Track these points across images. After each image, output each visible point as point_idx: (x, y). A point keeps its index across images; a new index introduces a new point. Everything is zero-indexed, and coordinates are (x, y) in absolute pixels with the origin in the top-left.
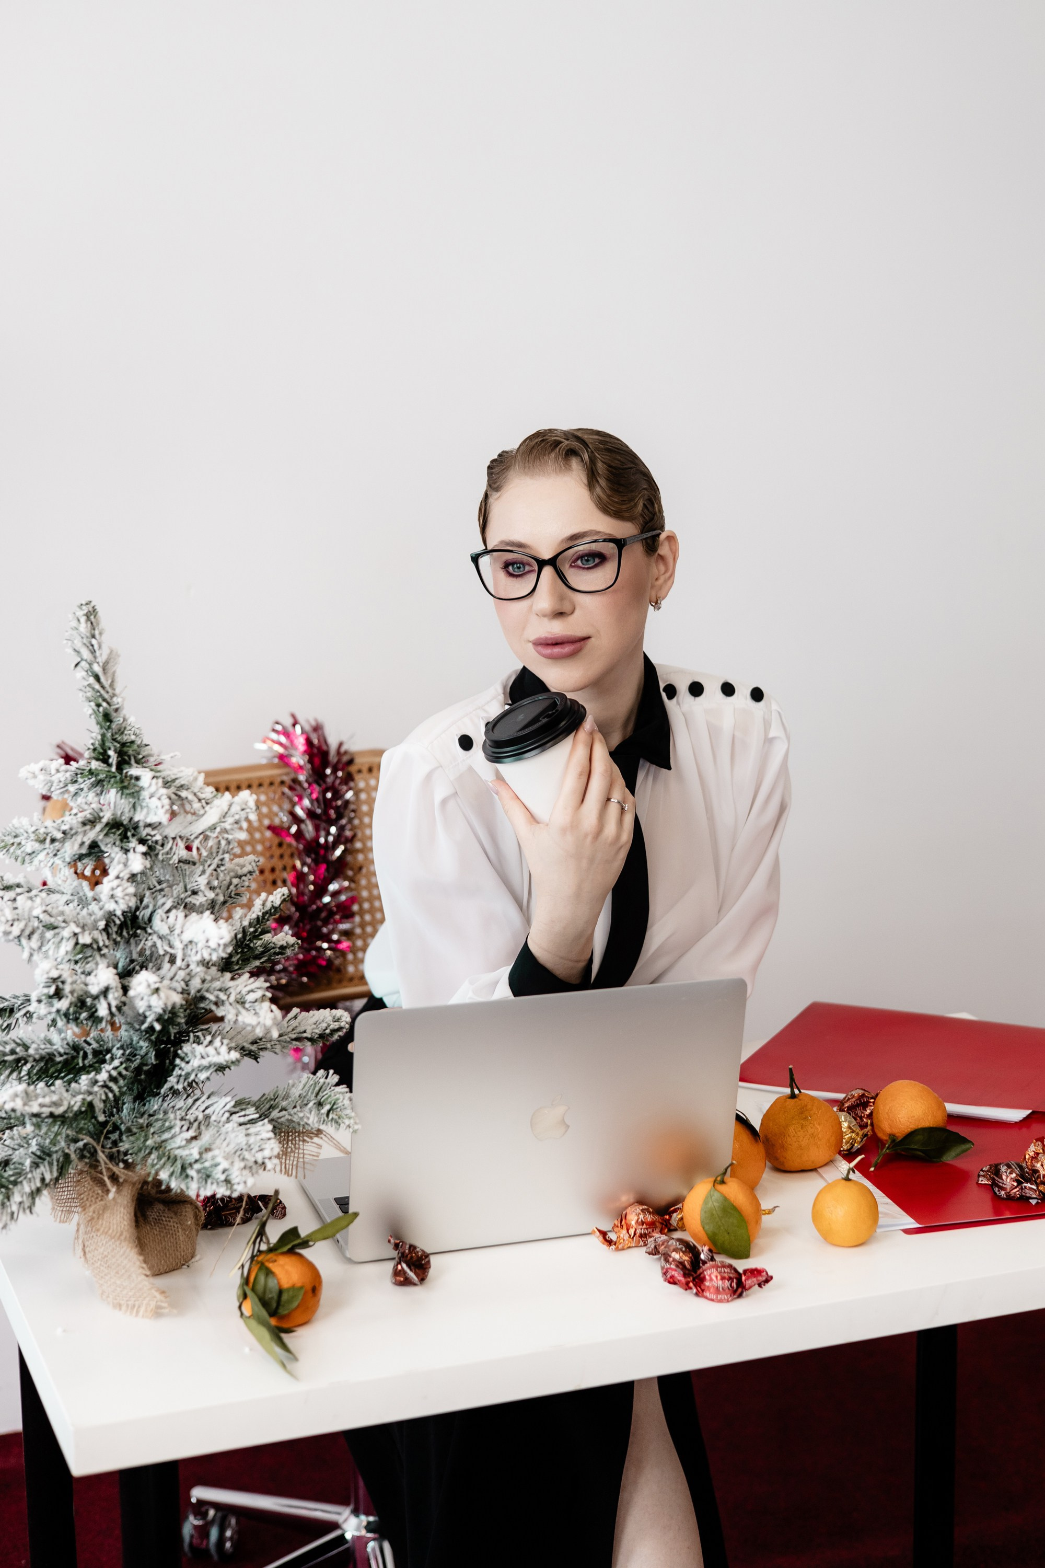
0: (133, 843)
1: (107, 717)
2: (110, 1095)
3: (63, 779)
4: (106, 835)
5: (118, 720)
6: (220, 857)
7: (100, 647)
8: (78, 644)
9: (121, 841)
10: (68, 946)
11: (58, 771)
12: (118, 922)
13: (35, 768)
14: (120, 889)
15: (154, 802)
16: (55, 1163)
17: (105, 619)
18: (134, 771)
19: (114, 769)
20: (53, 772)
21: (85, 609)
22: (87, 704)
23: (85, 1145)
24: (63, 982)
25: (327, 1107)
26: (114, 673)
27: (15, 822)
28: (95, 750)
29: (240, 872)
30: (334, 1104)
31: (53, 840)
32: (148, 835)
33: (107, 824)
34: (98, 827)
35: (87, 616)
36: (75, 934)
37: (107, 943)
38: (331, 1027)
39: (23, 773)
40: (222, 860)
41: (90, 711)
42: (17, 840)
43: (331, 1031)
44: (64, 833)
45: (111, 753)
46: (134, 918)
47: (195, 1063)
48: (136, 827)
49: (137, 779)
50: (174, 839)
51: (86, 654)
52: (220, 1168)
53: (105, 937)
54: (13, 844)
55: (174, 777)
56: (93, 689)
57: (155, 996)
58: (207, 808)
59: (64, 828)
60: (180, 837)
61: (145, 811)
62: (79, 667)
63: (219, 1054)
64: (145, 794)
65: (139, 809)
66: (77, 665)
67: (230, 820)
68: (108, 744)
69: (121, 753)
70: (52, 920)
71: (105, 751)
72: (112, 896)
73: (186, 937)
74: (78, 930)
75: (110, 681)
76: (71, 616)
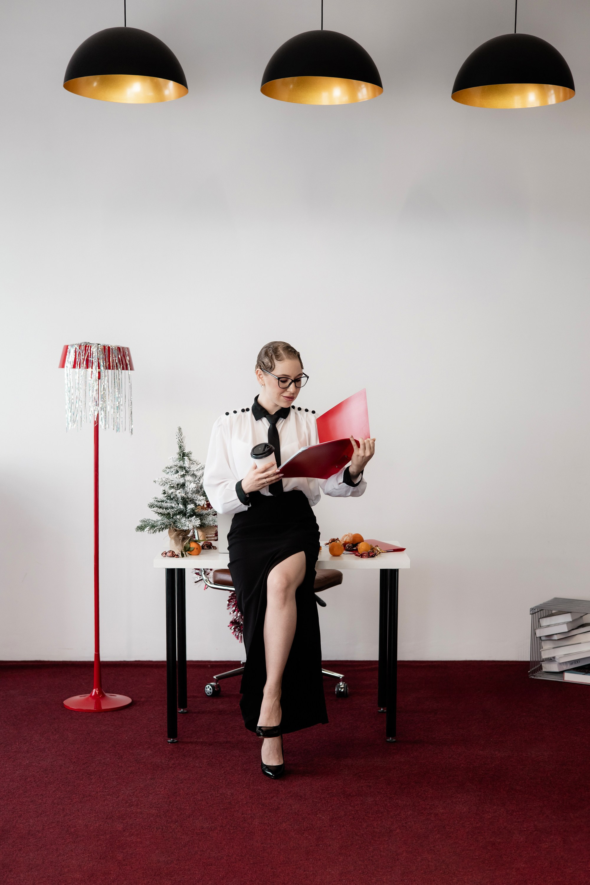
1: (180, 447)
5: (183, 448)
7: (181, 435)
8: (177, 434)
10: (169, 486)
11: (174, 458)
13: (169, 457)
14: (178, 477)
15: (188, 463)
16: (166, 525)
17: (183, 430)
18: (185, 457)
19: (182, 456)
21: (179, 428)
22: (178, 445)
23: (171, 524)
26: (183, 440)
28: (179, 453)
31: (169, 468)
32: (187, 469)
33: (179, 467)
34: (177, 467)
35: (180, 430)
36: (170, 484)
45: (181, 454)
46: (184, 485)
47: (189, 508)
49: (185, 459)
52: (187, 524)
55: (192, 460)
56: (179, 442)
61: (186, 464)
64: (187, 461)
66: (177, 439)
68: (181, 452)
69: (183, 454)
72: (176, 478)
73: (190, 487)
75: (182, 442)
76: (177, 431)
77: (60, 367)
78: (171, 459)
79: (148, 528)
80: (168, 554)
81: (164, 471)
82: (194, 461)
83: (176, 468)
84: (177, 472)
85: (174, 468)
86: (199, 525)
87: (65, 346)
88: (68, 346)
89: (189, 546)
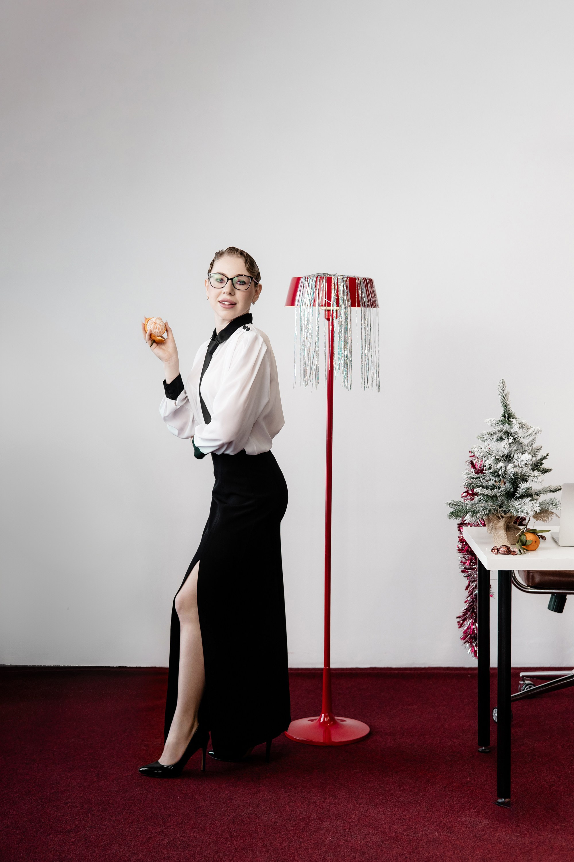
0: (510, 437)
1: (505, 406)
2: (501, 494)
3: (495, 423)
4: (504, 434)
5: (508, 407)
6: (532, 443)
7: (505, 389)
8: (500, 389)
9: (508, 437)
10: (493, 458)
11: (494, 421)
12: (506, 456)
13: (488, 420)
14: (506, 445)
15: (515, 426)
16: (488, 510)
17: (506, 383)
18: (512, 420)
19: (507, 419)
20: (493, 421)
21: (502, 381)
22: (501, 403)
23: (495, 508)
24: (492, 466)
25: (554, 504)
26: (508, 397)
27: (483, 432)
28: (502, 414)
29: (537, 449)
30: (556, 503)
31: (491, 434)
32: (514, 435)
33: (504, 432)
34: (502, 432)
35: (502, 383)
36: (495, 456)
37: (503, 459)
38: (558, 488)
39: (486, 421)
40: (532, 444)
41: (502, 405)
42: (483, 436)
43: (558, 489)
44: (494, 432)
45: (506, 415)
46: (510, 456)
47: (522, 488)
48: (511, 434)
49: (512, 421)
50: (520, 437)
51: (501, 391)
52: (525, 509)
53: (502, 458)
54: (482, 437)
55: (521, 422)
56: (503, 400)
57: (512, 469)
58: (529, 430)
59: (494, 431)
60: (522, 437)
61: (513, 429)
62: (500, 395)
63: (527, 485)
64: (513, 425)
65: (512, 428)
66: (499, 394)
67: (534, 433)
68: (506, 413)
69: (508, 416)
70: (490, 452)
71: (505, 415)
72: (501, 447)
73: (521, 459)
74: (496, 455)
75: (507, 399)
76: (498, 383)
77: (287, 305)
78: (488, 422)
79: (468, 515)
80: (502, 549)
81: (479, 437)
82: (523, 425)
83: (501, 434)
84: (501, 439)
85: (497, 434)
86: (540, 510)
87: (294, 278)
88: (298, 279)
89: (525, 538)
